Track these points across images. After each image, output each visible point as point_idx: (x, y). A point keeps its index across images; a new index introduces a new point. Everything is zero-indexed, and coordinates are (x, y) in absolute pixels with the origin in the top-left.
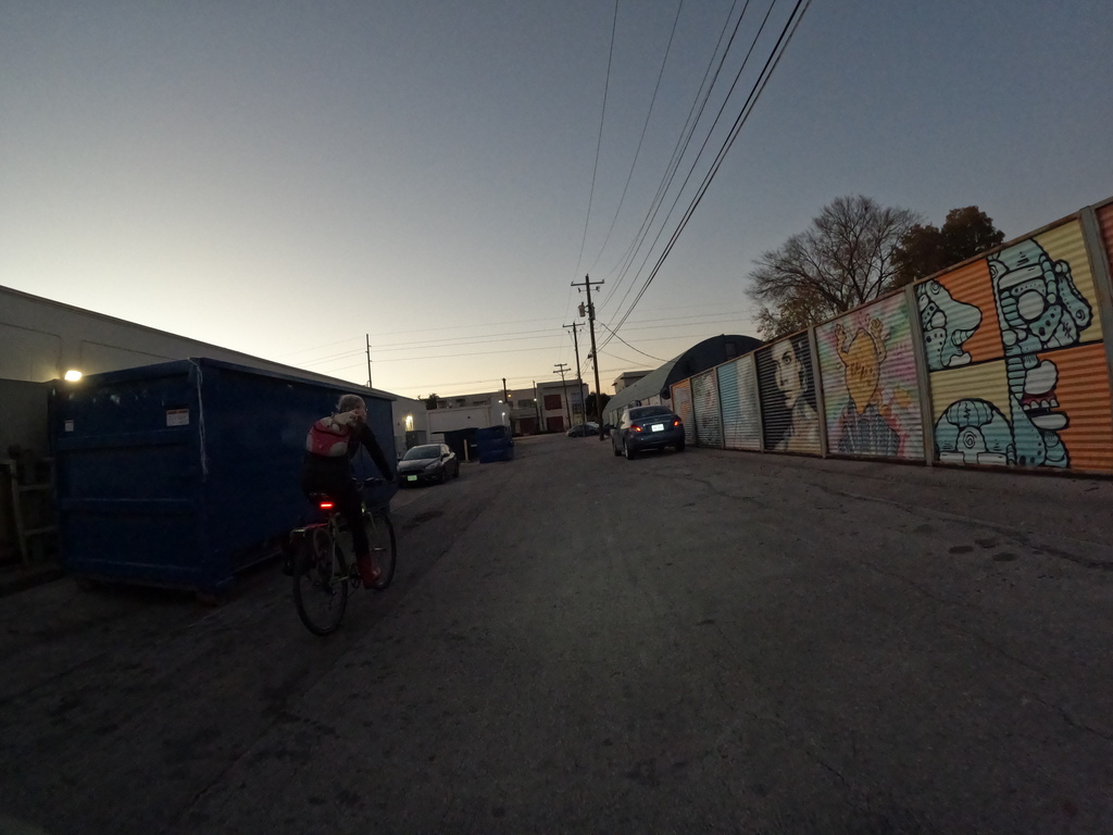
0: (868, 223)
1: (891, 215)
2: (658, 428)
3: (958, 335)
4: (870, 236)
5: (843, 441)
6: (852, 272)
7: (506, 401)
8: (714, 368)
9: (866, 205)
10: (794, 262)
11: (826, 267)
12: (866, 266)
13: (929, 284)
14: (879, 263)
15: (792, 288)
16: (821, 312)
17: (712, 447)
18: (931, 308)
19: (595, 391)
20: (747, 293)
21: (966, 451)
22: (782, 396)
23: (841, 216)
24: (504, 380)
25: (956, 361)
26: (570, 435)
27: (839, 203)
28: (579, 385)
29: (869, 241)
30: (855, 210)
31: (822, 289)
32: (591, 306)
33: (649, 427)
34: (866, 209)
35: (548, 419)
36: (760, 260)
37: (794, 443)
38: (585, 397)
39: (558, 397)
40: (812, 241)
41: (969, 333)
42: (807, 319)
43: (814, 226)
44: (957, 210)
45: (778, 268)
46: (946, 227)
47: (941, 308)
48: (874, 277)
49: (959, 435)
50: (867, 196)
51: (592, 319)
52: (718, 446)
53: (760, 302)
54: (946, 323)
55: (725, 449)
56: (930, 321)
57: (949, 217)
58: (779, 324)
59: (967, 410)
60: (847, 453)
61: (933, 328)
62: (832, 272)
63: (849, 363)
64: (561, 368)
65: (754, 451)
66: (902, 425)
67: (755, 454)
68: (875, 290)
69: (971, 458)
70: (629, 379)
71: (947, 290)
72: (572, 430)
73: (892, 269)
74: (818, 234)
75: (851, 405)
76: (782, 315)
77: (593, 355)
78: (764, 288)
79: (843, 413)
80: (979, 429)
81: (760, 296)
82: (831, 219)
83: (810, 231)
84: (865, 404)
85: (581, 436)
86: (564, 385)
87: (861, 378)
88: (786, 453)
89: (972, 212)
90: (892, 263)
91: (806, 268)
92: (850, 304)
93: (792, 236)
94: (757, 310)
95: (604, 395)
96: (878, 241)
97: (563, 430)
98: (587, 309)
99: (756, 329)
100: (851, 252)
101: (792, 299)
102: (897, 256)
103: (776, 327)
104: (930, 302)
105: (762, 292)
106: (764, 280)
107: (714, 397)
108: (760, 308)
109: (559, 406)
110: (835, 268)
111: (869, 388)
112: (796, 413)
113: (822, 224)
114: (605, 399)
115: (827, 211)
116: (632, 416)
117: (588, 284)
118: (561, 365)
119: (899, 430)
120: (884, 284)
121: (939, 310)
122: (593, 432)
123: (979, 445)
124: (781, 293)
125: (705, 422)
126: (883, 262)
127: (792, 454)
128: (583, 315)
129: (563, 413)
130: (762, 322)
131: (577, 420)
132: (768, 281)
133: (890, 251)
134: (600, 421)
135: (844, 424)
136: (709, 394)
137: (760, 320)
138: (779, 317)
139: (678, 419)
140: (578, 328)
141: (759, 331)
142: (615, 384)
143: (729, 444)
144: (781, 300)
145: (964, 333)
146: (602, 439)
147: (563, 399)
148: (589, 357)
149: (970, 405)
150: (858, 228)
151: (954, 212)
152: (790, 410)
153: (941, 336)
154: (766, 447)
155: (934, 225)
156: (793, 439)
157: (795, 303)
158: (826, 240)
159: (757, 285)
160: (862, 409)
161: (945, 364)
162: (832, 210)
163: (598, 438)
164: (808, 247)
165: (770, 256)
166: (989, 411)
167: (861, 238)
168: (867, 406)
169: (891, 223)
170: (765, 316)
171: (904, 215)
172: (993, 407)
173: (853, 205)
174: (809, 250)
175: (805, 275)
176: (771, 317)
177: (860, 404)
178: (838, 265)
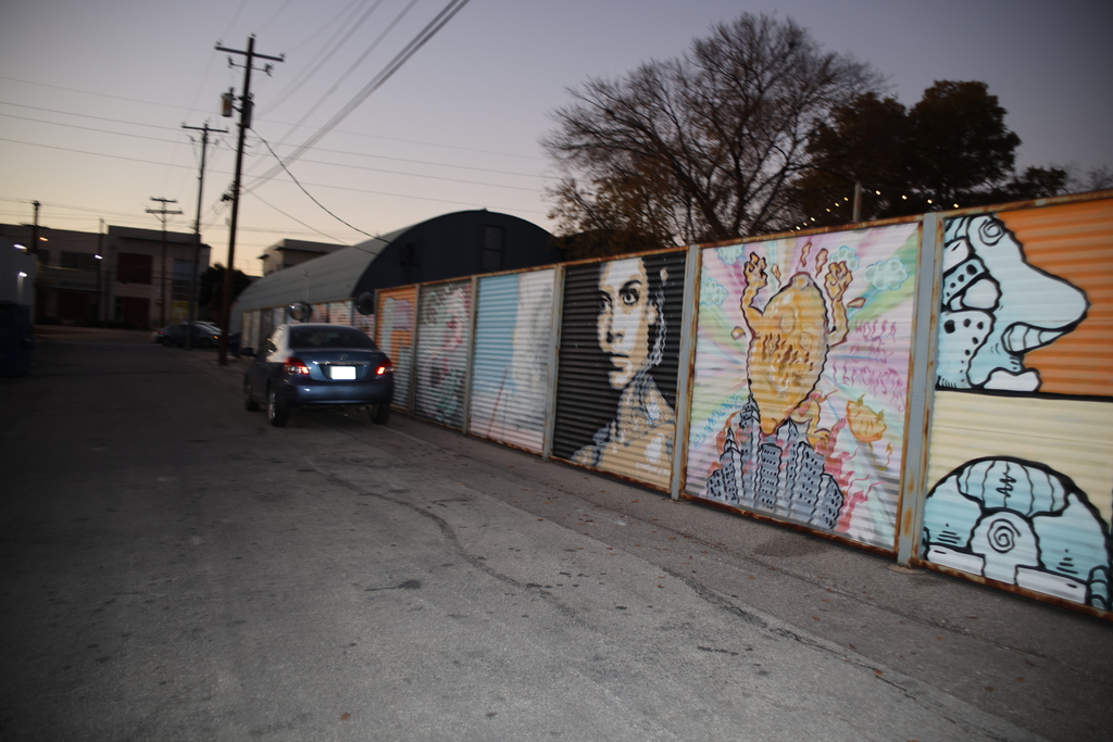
0: (787, 70)
1: (832, 67)
2: (344, 373)
3: (1019, 331)
4: (786, 94)
5: (718, 474)
6: (737, 149)
7: (34, 248)
8: (474, 278)
9: (794, 38)
10: (640, 109)
11: (694, 129)
12: (765, 144)
13: (978, 222)
14: (788, 144)
15: (626, 154)
16: (669, 206)
17: (444, 427)
18: (971, 269)
19: (225, 263)
20: (545, 144)
21: (991, 555)
22: (606, 363)
23: (745, 48)
24: (37, 205)
25: (1001, 381)
26: (159, 340)
27: (747, 24)
28: (192, 245)
29: (783, 101)
30: (773, 41)
31: (678, 168)
32: (247, 102)
33: (325, 370)
34: (792, 45)
35: (119, 299)
36: (582, 90)
37: (614, 456)
38: (202, 270)
39: (148, 260)
40: (681, 79)
41: (1047, 336)
42: (642, 213)
43: (691, 53)
44: (946, 83)
45: (609, 112)
46: (919, 106)
47: (993, 273)
48: (772, 166)
49: (978, 523)
50: (800, 24)
51: (245, 124)
52: (457, 427)
53: (563, 164)
54: (997, 305)
55: (469, 435)
56: (962, 293)
57: (929, 92)
58: (589, 212)
59: (1008, 480)
60: (722, 500)
61: (965, 308)
62: (703, 141)
63: (762, 333)
64: (163, 206)
65: (527, 453)
66: (857, 474)
67: (531, 461)
68: (769, 189)
69: (1000, 569)
70: (293, 253)
71: (1020, 244)
72: (164, 331)
73: (808, 158)
74: (696, 69)
75: (751, 410)
76: (599, 198)
77: (233, 197)
78: (576, 142)
79: (728, 423)
80: (1029, 520)
81: (565, 155)
82: (725, 48)
83: (682, 60)
84: (781, 417)
85: (181, 346)
86: (164, 240)
87: (782, 366)
88: (594, 471)
89: (975, 90)
90: (809, 150)
91: (658, 124)
92: (721, 204)
93: (648, 63)
94: (556, 180)
95: (240, 273)
96: (797, 107)
97: (146, 326)
98: (238, 104)
99: (547, 212)
100: (744, 114)
101: (622, 172)
102: (821, 139)
103: (583, 215)
104: (972, 255)
105: (570, 148)
106: (580, 127)
107: (462, 330)
108: (562, 175)
109: (146, 278)
110: (710, 134)
111: (797, 389)
112: (628, 400)
113: (707, 53)
114: (241, 281)
115: (723, 31)
116: (295, 339)
117: (250, 54)
118: (164, 201)
119: (844, 483)
120: (787, 181)
121: (986, 275)
122: (205, 343)
123: (1024, 550)
124: (605, 158)
125: (436, 376)
126: (796, 143)
127: (609, 476)
128: (227, 113)
129: (153, 292)
130: (561, 202)
131: (179, 313)
132: (586, 131)
133: (810, 127)
134: (223, 323)
135: (727, 444)
136: (452, 325)
137: (558, 198)
138: (593, 199)
139: (386, 362)
140: (212, 137)
141: (552, 217)
142: (264, 257)
143: (478, 427)
144: (599, 170)
145: (1033, 333)
146: (223, 361)
147: (157, 267)
148: (226, 198)
149: (1016, 471)
150: (768, 75)
151: (941, 85)
152: (617, 394)
153: (980, 326)
154: (555, 450)
155: (900, 101)
156: (613, 449)
157: (626, 180)
158: (707, 83)
159: (564, 134)
160: (772, 425)
161: (977, 381)
162: (732, 33)
163: (213, 356)
164: (671, 87)
165: (601, 88)
166: (1060, 492)
167: (768, 94)
168: (785, 422)
169: (828, 80)
170: (569, 193)
171: (855, 71)
172: (1069, 485)
173: (772, 33)
174: (672, 94)
175: (653, 136)
176: (578, 197)
177: (771, 413)
178: (715, 130)
